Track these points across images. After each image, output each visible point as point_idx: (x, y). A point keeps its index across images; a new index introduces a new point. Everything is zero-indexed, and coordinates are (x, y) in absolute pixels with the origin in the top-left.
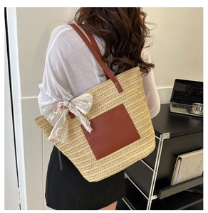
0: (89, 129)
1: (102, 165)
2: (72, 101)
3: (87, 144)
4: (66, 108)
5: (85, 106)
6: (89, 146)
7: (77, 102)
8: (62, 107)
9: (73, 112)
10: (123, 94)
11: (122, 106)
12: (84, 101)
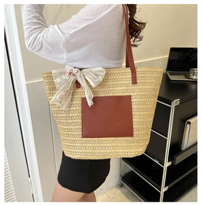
0: (90, 103)
1: (84, 145)
2: (83, 71)
3: (80, 118)
4: (74, 75)
5: (96, 79)
6: (80, 121)
7: (88, 73)
8: (71, 73)
9: (80, 82)
10: (135, 87)
11: (129, 97)
12: (96, 75)
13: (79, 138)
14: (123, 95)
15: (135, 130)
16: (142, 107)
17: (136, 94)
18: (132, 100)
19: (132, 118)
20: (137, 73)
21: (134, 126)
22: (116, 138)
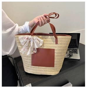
1: (32, 68)
10: (57, 45)
13: (30, 66)
14: (51, 48)
15: (55, 64)
16: (59, 55)
17: (57, 48)
18: (55, 51)
19: (54, 60)
20: (58, 39)
21: (55, 63)
22: (46, 67)
